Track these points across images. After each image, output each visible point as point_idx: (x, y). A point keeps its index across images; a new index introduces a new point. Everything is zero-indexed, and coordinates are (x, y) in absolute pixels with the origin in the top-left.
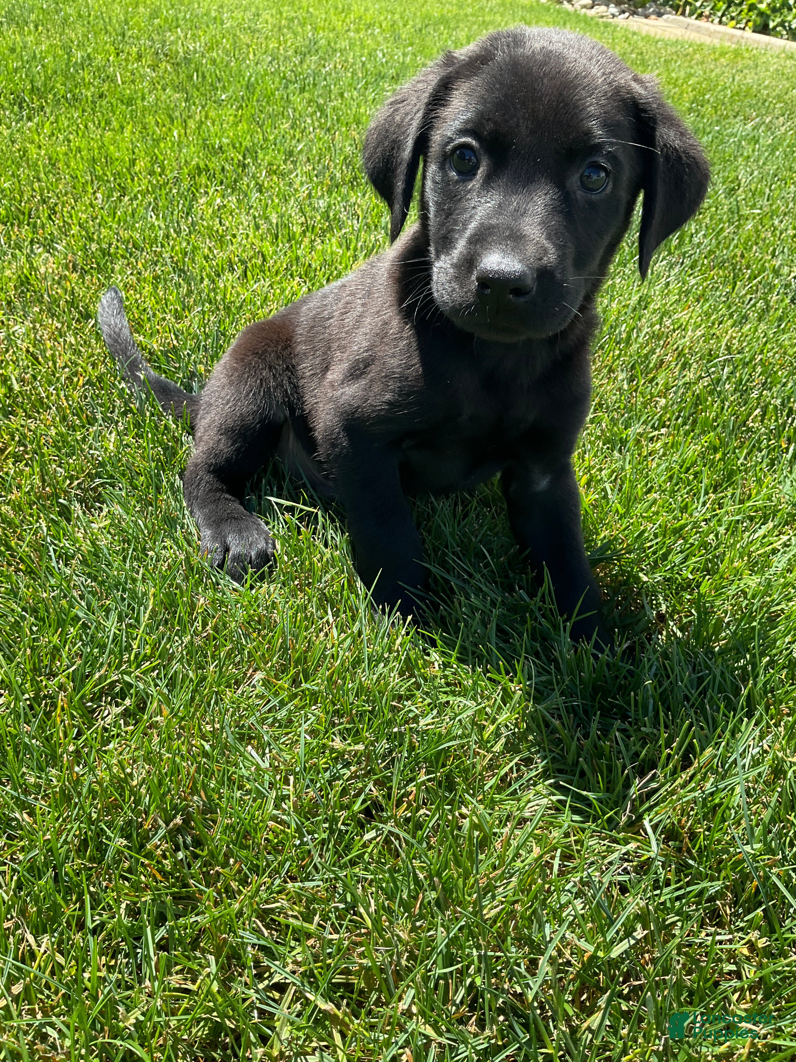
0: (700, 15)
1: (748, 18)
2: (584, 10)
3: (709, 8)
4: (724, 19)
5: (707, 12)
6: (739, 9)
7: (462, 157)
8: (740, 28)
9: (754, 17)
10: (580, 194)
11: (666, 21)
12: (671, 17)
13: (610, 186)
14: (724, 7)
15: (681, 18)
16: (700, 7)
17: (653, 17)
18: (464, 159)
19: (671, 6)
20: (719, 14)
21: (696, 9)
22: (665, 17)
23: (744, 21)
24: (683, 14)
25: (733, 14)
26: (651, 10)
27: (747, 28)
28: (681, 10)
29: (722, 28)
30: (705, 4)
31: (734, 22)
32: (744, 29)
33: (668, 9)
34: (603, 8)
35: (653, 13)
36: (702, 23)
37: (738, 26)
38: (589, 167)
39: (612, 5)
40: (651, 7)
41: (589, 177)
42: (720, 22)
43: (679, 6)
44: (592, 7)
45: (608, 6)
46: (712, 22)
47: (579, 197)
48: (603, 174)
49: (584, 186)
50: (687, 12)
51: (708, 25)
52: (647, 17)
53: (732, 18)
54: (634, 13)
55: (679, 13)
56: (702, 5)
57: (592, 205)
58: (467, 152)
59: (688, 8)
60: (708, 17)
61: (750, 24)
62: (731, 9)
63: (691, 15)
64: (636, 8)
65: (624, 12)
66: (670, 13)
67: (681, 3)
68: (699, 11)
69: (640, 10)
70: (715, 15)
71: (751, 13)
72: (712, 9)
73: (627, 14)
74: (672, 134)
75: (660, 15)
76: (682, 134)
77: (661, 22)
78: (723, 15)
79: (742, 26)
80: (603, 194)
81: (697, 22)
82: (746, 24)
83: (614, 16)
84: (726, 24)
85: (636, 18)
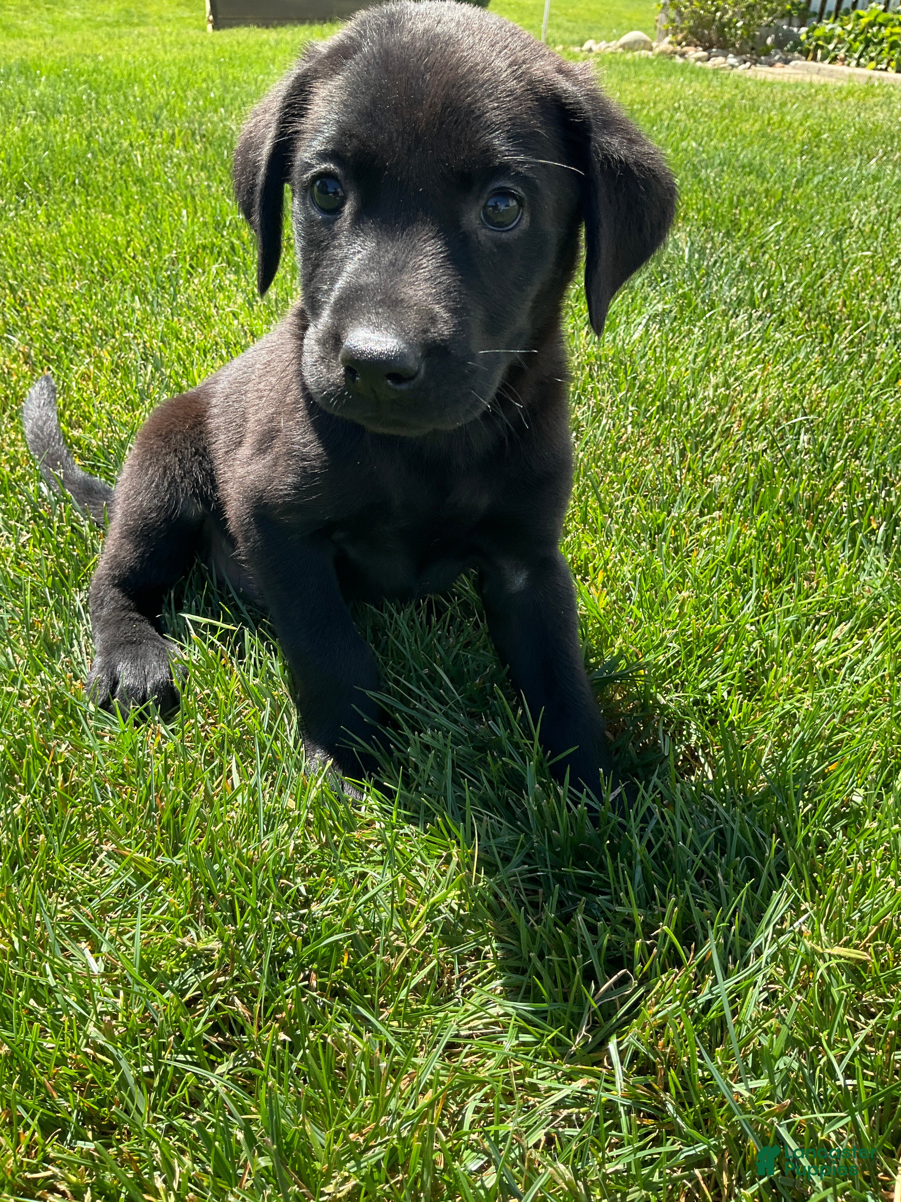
0: (834, 59)
1: (889, 57)
2: (699, 64)
3: (843, 51)
4: (862, 60)
5: (842, 54)
6: (879, 48)
7: (323, 190)
8: (881, 70)
9: (896, 56)
10: (484, 234)
11: (794, 67)
12: (799, 63)
13: (526, 218)
14: (861, 48)
15: (812, 63)
16: (833, 50)
17: (779, 64)
18: (327, 193)
19: (800, 52)
20: (856, 55)
21: (829, 52)
22: (793, 63)
23: (886, 61)
24: (814, 59)
25: (873, 55)
26: (777, 57)
27: (889, 69)
28: (811, 55)
29: (859, 70)
30: (840, 46)
31: (873, 64)
32: (886, 70)
33: (796, 54)
34: (721, 59)
35: (779, 60)
36: (838, 67)
37: (879, 67)
38: (496, 195)
39: (731, 55)
40: (776, 54)
41: (495, 207)
42: (858, 65)
43: (809, 51)
44: (708, 60)
45: (726, 56)
46: (848, 65)
47: (482, 238)
48: (513, 203)
49: (489, 220)
50: (819, 56)
51: (845, 69)
52: (771, 65)
53: (872, 59)
54: (755, 62)
55: (810, 58)
56: (835, 48)
57: (502, 247)
58: (329, 183)
59: (819, 52)
60: (843, 60)
61: (893, 64)
62: (870, 49)
63: (823, 59)
64: (759, 56)
65: (745, 62)
66: (798, 59)
67: (811, 48)
68: (833, 55)
69: (763, 58)
70: (851, 57)
71: (893, 52)
72: (847, 51)
73: (748, 64)
74: (615, 142)
75: (787, 62)
76: (631, 141)
77: (788, 69)
78: (861, 56)
79: (884, 66)
80: (516, 233)
81: (831, 66)
82: (888, 64)
83: (733, 66)
84: (865, 66)
85: (759, 67)
